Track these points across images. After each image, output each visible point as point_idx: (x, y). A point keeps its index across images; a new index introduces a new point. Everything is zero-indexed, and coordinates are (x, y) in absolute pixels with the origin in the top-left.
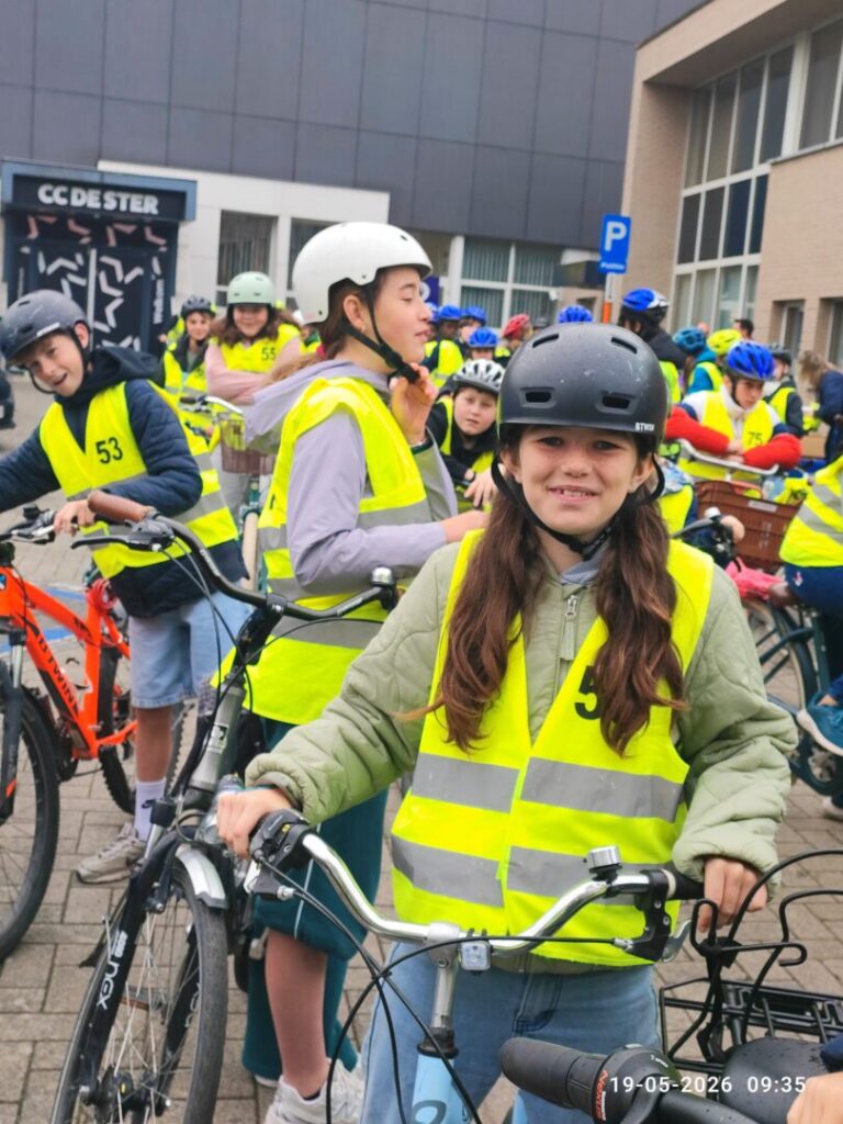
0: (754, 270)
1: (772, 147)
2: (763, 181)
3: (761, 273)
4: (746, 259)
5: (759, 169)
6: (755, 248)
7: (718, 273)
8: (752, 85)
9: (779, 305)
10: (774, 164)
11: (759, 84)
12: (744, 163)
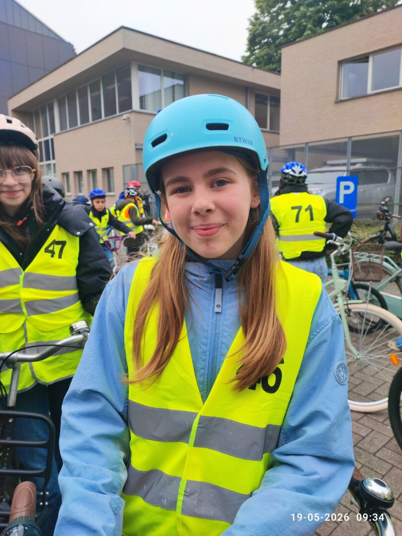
0: (54, 165)
1: (53, 131)
2: (52, 140)
3: (56, 166)
4: (52, 162)
5: (50, 137)
6: (54, 158)
7: (45, 166)
8: (44, 112)
9: (63, 174)
10: (55, 135)
11: (46, 112)
12: (46, 135)
